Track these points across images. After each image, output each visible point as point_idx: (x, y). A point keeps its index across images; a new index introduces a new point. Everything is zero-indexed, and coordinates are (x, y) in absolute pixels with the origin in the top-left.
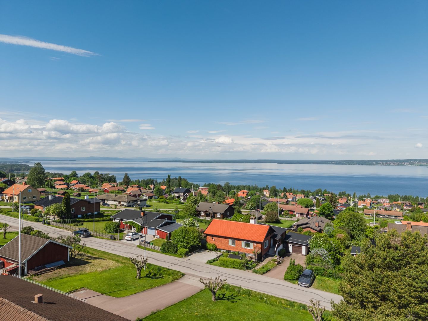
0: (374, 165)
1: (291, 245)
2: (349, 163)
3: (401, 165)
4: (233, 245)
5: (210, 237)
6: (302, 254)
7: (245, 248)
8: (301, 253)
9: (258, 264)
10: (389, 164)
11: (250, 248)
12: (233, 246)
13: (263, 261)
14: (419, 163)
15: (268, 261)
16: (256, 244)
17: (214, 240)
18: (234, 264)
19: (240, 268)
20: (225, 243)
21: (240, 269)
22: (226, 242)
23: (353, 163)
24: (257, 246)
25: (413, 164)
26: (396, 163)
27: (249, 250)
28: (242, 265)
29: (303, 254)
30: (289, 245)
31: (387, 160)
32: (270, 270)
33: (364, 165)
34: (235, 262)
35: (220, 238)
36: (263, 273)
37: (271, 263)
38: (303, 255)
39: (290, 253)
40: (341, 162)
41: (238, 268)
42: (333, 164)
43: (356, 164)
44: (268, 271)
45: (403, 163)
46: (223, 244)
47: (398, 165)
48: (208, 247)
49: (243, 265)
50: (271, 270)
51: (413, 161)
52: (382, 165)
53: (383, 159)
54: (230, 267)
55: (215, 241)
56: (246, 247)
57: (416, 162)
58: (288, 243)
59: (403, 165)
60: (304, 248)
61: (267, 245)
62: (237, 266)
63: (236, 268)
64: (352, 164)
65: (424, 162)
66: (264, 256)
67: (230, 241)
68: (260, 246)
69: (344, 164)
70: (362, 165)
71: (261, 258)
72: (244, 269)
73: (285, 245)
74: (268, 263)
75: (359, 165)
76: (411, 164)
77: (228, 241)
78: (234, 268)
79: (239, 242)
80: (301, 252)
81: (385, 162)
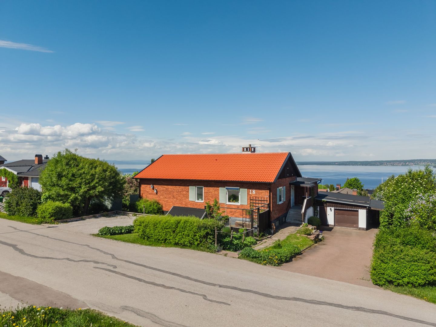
0: (378, 165)
1: (333, 209)
2: (352, 163)
3: (405, 165)
4: (198, 199)
5: (148, 186)
6: (357, 227)
7: (228, 203)
8: (355, 226)
9: (261, 240)
10: (393, 165)
11: (238, 204)
12: (200, 201)
13: (274, 233)
14: (423, 163)
15: (287, 234)
16: (254, 191)
17: (155, 191)
18: (178, 230)
19: (196, 243)
20: (182, 196)
21: (198, 247)
22: (184, 195)
23: (357, 164)
24: (257, 196)
25: (418, 164)
26: (400, 163)
27: (238, 207)
28: (203, 233)
29: (360, 226)
30: (328, 208)
31: (391, 161)
32: (300, 253)
33: (368, 165)
34: (181, 224)
35: (170, 187)
36: (280, 262)
37: (298, 238)
38: (360, 229)
39: (328, 225)
40: (344, 163)
41: (191, 245)
42: (336, 165)
43: (360, 165)
44: (295, 257)
45: (407, 163)
46: (177, 199)
47: (403, 165)
48: (139, 208)
49: (207, 234)
50: (304, 254)
51: (417, 161)
52: (386, 165)
53: (386, 160)
54: (165, 242)
55: (159, 194)
56: (229, 201)
57: (420, 163)
58: (325, 205)
59: (407, 165)
60: (362, 214)
61: (283, 199)
62: (187, 239)
63: (184, 246)
64: (355, 165)
65: (428, 162)
66: (277, 223)
67: (192, 191)
68: (265, 194)
69: (347, 165)
70: (366, 165)
71: (270, 227)
72: (209, 249)
73: (318, 209)
74: (288, 237)
75: (363, 165)
76: (415, 164)
77: (188, 192)
78: (176, 244)
79: (211, 189)
80: (356, 222)
81: (389, 163)
